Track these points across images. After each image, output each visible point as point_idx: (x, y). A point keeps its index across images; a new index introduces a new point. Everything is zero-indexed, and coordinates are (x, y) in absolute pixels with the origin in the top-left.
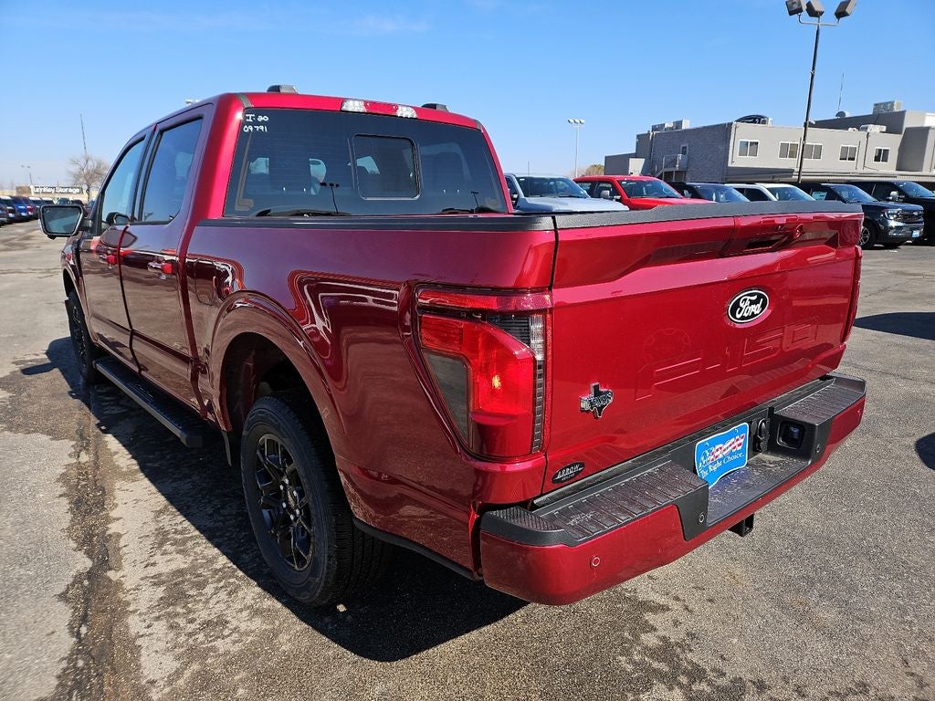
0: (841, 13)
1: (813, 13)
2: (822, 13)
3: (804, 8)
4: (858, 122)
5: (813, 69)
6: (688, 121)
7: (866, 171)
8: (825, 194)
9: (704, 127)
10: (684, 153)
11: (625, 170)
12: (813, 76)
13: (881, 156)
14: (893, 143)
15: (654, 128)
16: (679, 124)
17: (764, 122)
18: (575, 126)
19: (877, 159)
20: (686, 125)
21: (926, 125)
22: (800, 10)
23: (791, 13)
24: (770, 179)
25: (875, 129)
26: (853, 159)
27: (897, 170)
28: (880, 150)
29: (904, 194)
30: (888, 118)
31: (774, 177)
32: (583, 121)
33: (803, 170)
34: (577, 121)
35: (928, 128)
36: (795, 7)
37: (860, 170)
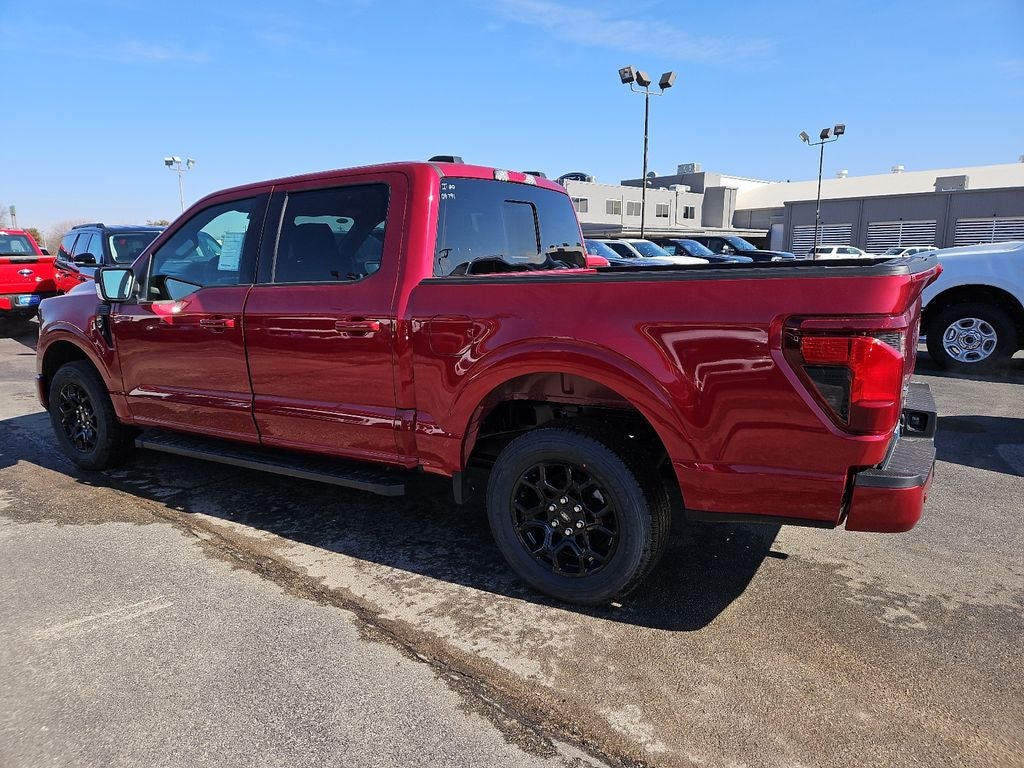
0: (664, 85)
1: (642, 83)
2: (649, 83)
3: (635, 78)
4: (666, 182)
5: (646, 134)
7: (678, 227)
8: (674, 248)
12: (646, 140)
13: (688, 213)
14: (696, 201)
17: (589, 180)
19: (686, 216)
21: (721, 185)
22: (631, 79)
23: (624, 81)
24: (603, 235)
25: (682, 189)
26: (666, 216)
27: (703, 226)
28: (687, 208)
29: (734, 248)
30: (691, 179)
31: (605, 232)
33: (645, 226)
35: (724, 188)
36: (627, 76)
37: (673, 226)
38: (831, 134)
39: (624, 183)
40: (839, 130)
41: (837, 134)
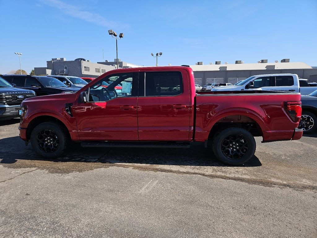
0: (121, 36)
1: (115, 35)
2: (117, 35)
3: (113, 33)
5: (117, 50)
6: (65, 58)
9: (72, 61)
10: (66, 69)
11: (45, 73)
15: (53, 60)
16: (62, 59)
18: (18, 55)
20: (65, 60)
21: (127, 66)
32: (21, 54)
34: (19, 53)
36: (111, 33)
38: (159, 54)
39: (98, 63)
40: (161, 54)
41: (160, 55)
